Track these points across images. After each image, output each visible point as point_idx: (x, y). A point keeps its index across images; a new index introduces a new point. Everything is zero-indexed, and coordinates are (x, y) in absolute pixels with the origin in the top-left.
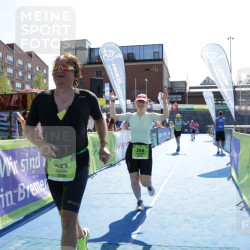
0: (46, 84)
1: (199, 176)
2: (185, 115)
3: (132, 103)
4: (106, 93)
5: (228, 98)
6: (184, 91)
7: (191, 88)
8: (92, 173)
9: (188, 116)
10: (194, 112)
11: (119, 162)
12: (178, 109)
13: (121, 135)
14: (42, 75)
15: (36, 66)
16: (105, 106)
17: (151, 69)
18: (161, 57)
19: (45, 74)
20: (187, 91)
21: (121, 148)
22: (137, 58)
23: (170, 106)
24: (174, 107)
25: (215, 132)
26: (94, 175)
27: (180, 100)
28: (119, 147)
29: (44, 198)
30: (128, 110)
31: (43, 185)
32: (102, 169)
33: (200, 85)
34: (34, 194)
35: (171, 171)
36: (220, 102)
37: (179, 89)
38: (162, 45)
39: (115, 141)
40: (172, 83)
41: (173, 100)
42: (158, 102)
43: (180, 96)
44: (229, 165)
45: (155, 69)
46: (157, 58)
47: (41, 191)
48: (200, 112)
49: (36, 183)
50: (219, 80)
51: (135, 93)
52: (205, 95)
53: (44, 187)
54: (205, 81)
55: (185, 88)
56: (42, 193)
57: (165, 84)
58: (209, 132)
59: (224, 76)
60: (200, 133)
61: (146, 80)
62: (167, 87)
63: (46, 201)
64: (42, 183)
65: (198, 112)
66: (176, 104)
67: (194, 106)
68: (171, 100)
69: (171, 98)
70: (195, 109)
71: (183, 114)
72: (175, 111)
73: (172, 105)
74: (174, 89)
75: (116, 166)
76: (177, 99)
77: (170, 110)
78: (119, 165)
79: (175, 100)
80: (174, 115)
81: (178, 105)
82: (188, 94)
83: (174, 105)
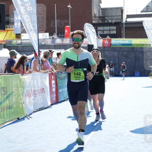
2: (120, 53)
3: (51, 37)
4: (16, 24)
6: (120, 21)
7: (128, 16)
9: (125, 53)
10: (133, 48)
11: (29, 115)
16: (14, 42)
20: (124, 21)
23: (101, 41)
24: (106, 42)
27: (115, 32)
28: (29, 95)
32: (5, 124)
33: (142, 12)
37: (113, 18)
39: (23, 87)
41: (105, 33)
43: (115, 28)
51: (54, 24)
54: (147, 6)
55: (120, 17)
57: (95, 11)
60: (141, 75)
61: (69, 6)
62: (97, 15)
65: (137, 48)
66: (108, 37)
67: (133, 41)
68: (103, 34)
69: (102, 30)
70: (134, 44)
71: (118, 52)
72: (107, 47)
73: (104, 40)
74: (106, 18)
75: (25, 120)
76: (110, 31)
77: (101, 45)
78: (29, 119)
79: (108, 33)
80: (107, 53)
81: (111, 39)
82: (125, 24)
83: (106, 40)
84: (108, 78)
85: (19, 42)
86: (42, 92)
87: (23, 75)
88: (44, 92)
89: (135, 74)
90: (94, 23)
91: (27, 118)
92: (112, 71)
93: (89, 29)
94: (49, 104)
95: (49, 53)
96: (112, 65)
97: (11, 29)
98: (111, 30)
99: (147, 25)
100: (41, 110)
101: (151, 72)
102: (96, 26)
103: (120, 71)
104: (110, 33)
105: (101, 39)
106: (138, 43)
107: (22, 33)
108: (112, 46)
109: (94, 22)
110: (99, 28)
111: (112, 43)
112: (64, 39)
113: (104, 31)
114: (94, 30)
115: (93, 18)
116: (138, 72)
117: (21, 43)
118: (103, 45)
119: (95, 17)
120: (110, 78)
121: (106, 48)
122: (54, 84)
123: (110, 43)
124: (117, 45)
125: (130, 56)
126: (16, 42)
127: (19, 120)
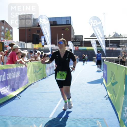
0: (11, 37)
4: (42, 41)
5: (102, 44)
7: (85, 39)
8: (34, 82)
10: (87, 51)
12: (78, 49)
14: (9, 32)
15: (6, 28)
17: (65, 29)
18: (70, 23)
19: (11, 32)
20: (83, 40)
22: (58, 24)
23: (75, 48)
25: (96, 60)
26: (35, 83)
27: (80, 44)
28: (48, 69)
29: (8, 96)
30: (52, 50)
31: (7, 89)
33: (90, 37)
34: (3, 94)
36: (99, 46)
37: (79, 39)
38: (71, 17)
39: (46, 66)
40: (76, 36)
41: (76, 45)
42: (68, 45)
43: (80, 43)
44: (103, 77)
45: (67, 29)
46: (68, 23)
47: (6, 92)
48: (90, 51)
49: (4, 88)
50: (98, 34)
51: (57, 41)
52: (92, 42)
53: (8, 90)
54: (92, 35)
55: (82, 39)
56: (7, 93)
57: (72, 36)
58: (94, 61)
59: (100, 33)
61: (62, 35)
62: (73, 38)
63: (9, 97)
64: (7, 88)
65: (88, 51)
70: (87, 49)
71: (81, 52)
74: (76, 39)
77: (75, 49)
78: (48, 78)
85: (43, 48)
93: (70, 43)
97: (40, 43)
102: (73, 42)
104: (78, 45)
107: (44, 45)
109: (72, 40)
110: (74, 43)
114: (72, 44)
115: (72, 39)
117: (44, 49)
119: (72, 38)
121: (76, 51)
124: (81, 50)
126: (42, 48)
127: (44, 78)
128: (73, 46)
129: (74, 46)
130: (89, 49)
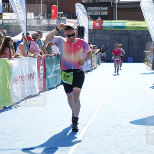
1: (131, 122)
2: (112, 36)
9: (117, 36)
10: (126, 31)
11: (17, 103)
13: (20, 64)
21: (20, 84)
23: (92, 22)
24: (97, 24)
27: (106, 13)
28: (17, 82)
30: (29, 28)
35: (92, 116)
39: (10, 73)
41: (96, 13)
42: (74, 17)
43: (106, 8)
48: (135, 31)
60: (135, 61)
65: (131, 31)
66: (99, 19)
67: (126, 23)
68: (93, 15)
69: (92, 11)
70: (127, 27)
71: (109, 35)
72: (98, 29)
73: (94, 22)
75: (12, 109)
76: (101, 12)
77: (91, 28)
78: (16, 108)
79: (99, 15)
80: (97, 36)
81: (102, 21)
82: (117, 5)
83: (97, 22)
84: (99, 64)
86: (29, 78)
87: (10, 60)
88: (32, 79)
89: (129, 60)
90: (84, 3)
91: (15, 107)
92: (103, 56)
94: (38, 91)
95: (37, 35)
96: (103, 50)
98: (103, 11)
99: (145, 7)
100: (29, 98)
101: (145, 58)
103: (112, 57)
104: (101, 14)
105: (91, 20)
106: (131, 25)
107: (4, 12)
108: (103, 29)
109: (83, 1)
110: (89, 8)
111: (103, 25)
112: (51, 20)
113: (95, 12)
116: (132, 57)
118: (93, 27)
120: (101, 63)
121: (97, 31)
122: (42, 70)
123: (101, 25)
124: (109, 28)
125: (123, 40)
127: (5, 109)
128: (86, 18)
129: (89, 19)
130: (133, 27)
